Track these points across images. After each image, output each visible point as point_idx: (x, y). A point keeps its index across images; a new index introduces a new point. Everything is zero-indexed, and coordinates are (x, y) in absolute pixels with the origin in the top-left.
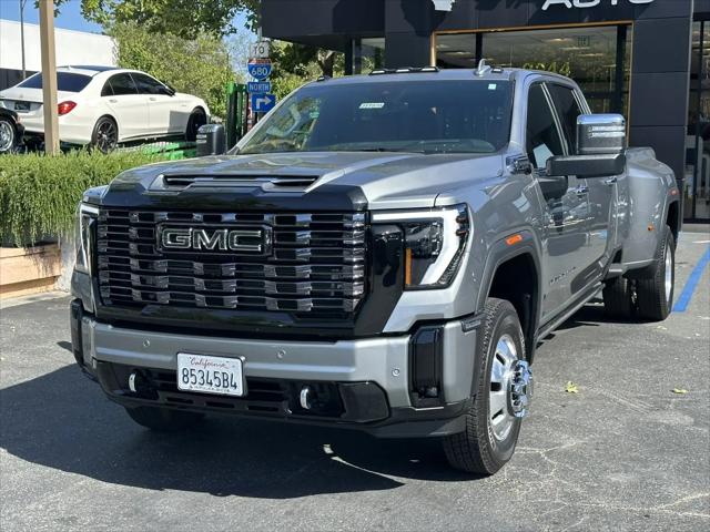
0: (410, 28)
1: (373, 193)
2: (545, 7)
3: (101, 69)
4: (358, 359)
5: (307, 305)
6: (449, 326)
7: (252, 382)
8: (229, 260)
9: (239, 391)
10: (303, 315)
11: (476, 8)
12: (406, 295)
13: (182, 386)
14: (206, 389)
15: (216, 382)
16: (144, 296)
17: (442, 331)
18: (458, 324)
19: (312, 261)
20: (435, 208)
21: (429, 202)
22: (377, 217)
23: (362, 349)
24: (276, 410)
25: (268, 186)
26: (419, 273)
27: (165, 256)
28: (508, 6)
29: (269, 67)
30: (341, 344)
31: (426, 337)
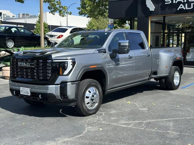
0: (143, 15)
1: (53, 56)
2: (178, 9)
3: (70, 27)
4: (49, 89)
5: (42, 78)
6: (68, 83)
7: (32, 93)
8: (29, 69)
9: (29, 95)
10: (41, 80)
11: (161, 10)
12: (60, 77)
13: (21, 93)
14: (24, 94)
15: (26, 93)
16: (17, 76)
17: (66, 84)
18: (71, 83)
19: (42, 69)
20: (66, 59)
21: (65, 58)
22: (54, 61)
23: (50, 87)
24: (36, 99)
25: (37, 54)
26: (63, 72)
27: (19, 68)
28: (169, 9)
29: (113, 26)
30: (46, 86)
31: (63, 85)
